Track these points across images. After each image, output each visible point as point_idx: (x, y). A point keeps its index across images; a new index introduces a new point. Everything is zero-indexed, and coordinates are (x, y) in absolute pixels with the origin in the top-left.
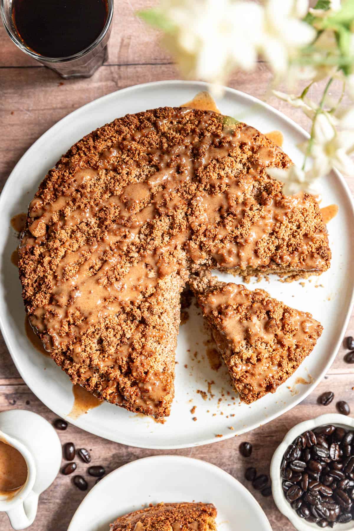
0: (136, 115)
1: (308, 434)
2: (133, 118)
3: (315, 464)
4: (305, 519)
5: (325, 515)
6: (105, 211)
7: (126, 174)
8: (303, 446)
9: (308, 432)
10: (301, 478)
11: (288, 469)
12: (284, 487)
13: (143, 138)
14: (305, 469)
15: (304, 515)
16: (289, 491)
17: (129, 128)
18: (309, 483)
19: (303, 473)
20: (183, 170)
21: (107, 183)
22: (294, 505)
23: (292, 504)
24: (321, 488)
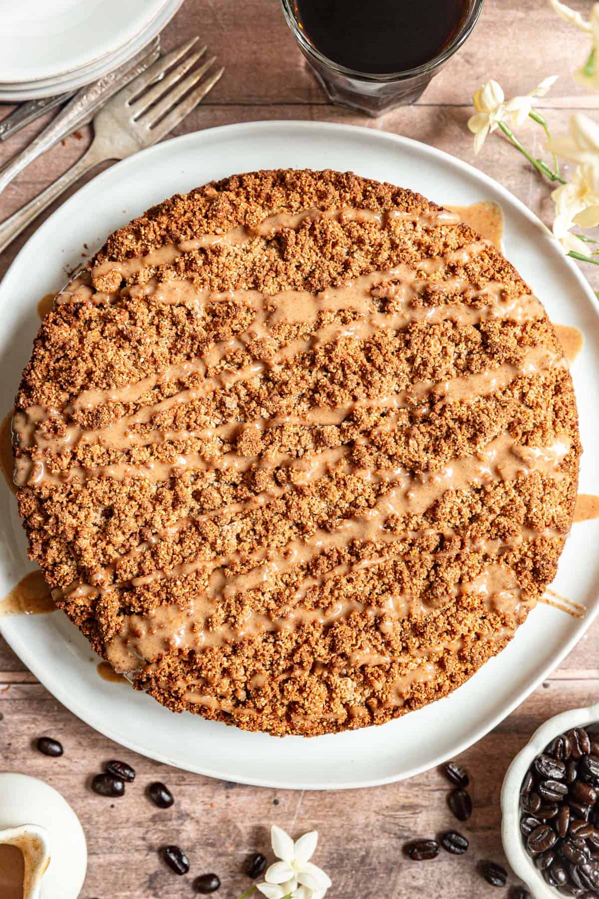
0: (365, 181)
1: (575, 734)
2: (356, 183)
3: (585, 789)
4: (557, 888)
5: (594, 884)
6: (229, 307)
7: (296, 267)
8: (565, 755)
9: (577, 730)
10: (556, 812)
11: (535, 794)
12: (524, 826)
13: (355, 224)
14: (565, 796)
15: (556, 881)
16: (533, 835)
17: (340, 195)
18: (570, 822)
19: (561, 804)
20: (392, 310)
21: (258, 264)
22: (539, 862)
23: (535, 859)
24: (591, 835)
